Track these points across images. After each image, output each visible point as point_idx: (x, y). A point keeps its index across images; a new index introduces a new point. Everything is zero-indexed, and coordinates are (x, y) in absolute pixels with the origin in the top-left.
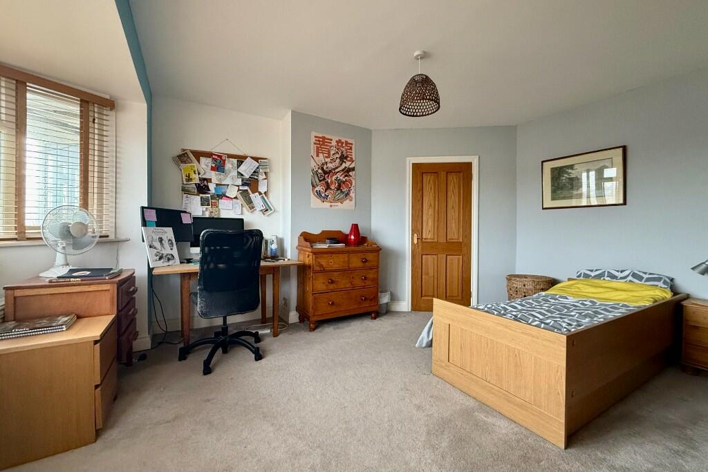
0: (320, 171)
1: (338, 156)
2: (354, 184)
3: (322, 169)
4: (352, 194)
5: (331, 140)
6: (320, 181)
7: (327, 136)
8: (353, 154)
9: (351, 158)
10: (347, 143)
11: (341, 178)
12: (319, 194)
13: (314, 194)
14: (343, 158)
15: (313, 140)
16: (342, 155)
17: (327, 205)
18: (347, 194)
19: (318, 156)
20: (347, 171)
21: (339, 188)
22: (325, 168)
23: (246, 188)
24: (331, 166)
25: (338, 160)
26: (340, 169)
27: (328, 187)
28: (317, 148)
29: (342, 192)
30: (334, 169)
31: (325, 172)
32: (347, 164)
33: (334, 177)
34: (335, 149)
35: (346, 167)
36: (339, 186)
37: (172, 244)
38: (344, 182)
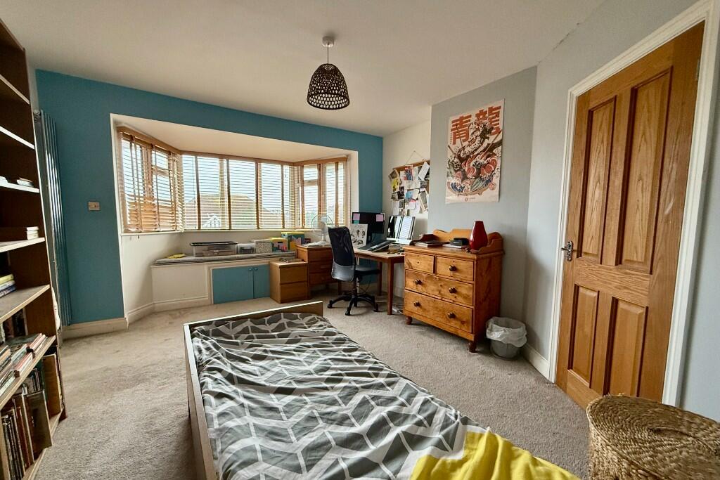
0: (456, 160)
1: (478, 133)
2: (499, 165)
3: (459, 157)
4: (496, 180)
5: (470, 116)
6: (456, 171)
7: (465, 115)
8: (501, 122)
9: (498, 128)
10: (491, 109)
11: (482, 161)
12: (454, 187)
13: (449, 188)
14: (485, 134)
15: (450, 126)
16: (485, 129)
17: (462, 198)
18: (489, 181)
19: (454, 143)
20: (490, 150)
21: (478, 176)
22: (461, 155)
23: (424, 189)
24: (468, 149)
25: (479, 138)
26: (482, 148)
27: (465, 177)
28: (455, 133)
29: (482, 180)
30: (473, 153)
31: (461, 160)
32: (492, 139)
33: (472, 163)
34: (474, 125)
35: (488, 144)
36: (479, 172)
37: (364, 234)
38: (485, 166)
